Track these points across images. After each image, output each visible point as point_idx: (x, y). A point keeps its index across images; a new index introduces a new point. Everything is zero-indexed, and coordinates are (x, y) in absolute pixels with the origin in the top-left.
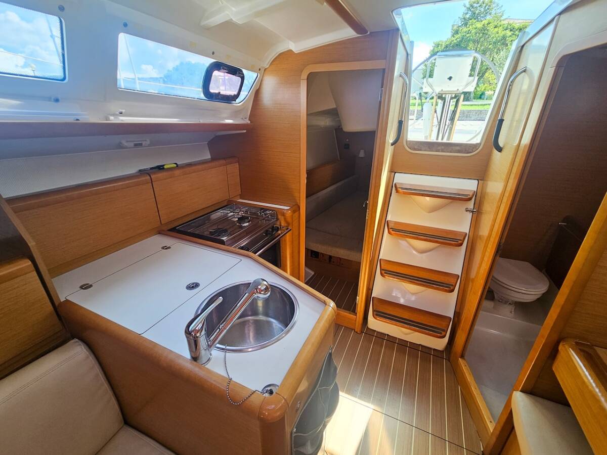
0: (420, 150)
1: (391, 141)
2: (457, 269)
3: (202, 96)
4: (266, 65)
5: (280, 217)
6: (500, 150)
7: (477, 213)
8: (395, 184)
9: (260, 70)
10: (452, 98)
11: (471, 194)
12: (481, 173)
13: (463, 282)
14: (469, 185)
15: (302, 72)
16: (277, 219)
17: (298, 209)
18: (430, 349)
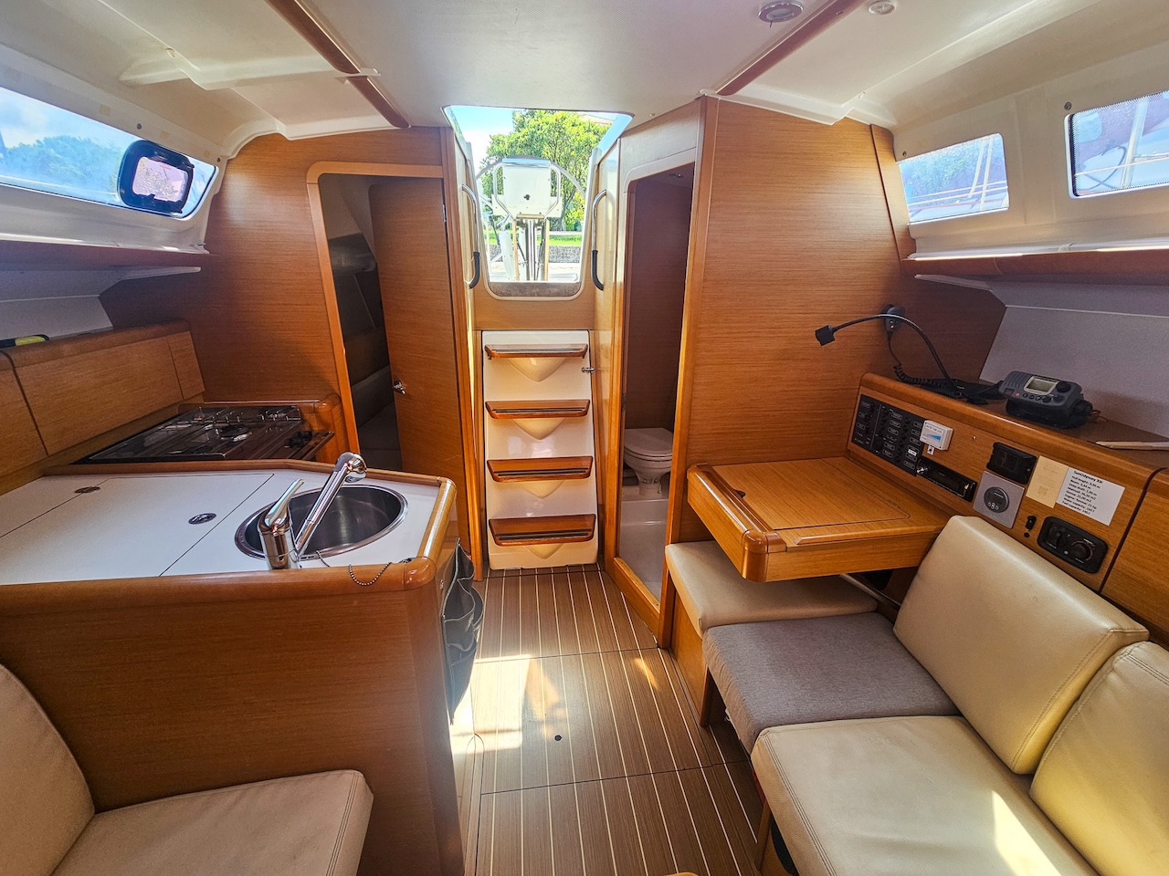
0: (510, 295)
1: (469, 283)
2: (588, 450)
3: (118, 200)
4: (231, 153)
5: (307, 416)
6: (601, 287)
7: (595, 373)
8: (486, 347)
9: (219, 160)
10: (535, 225)
11: (584, 348)
12: (589, 322)
13: (599, 464)
14: (579, 339)
15: (306, 170)
16: (303, 421)
17: (338, 401)
18: (580, 566)
